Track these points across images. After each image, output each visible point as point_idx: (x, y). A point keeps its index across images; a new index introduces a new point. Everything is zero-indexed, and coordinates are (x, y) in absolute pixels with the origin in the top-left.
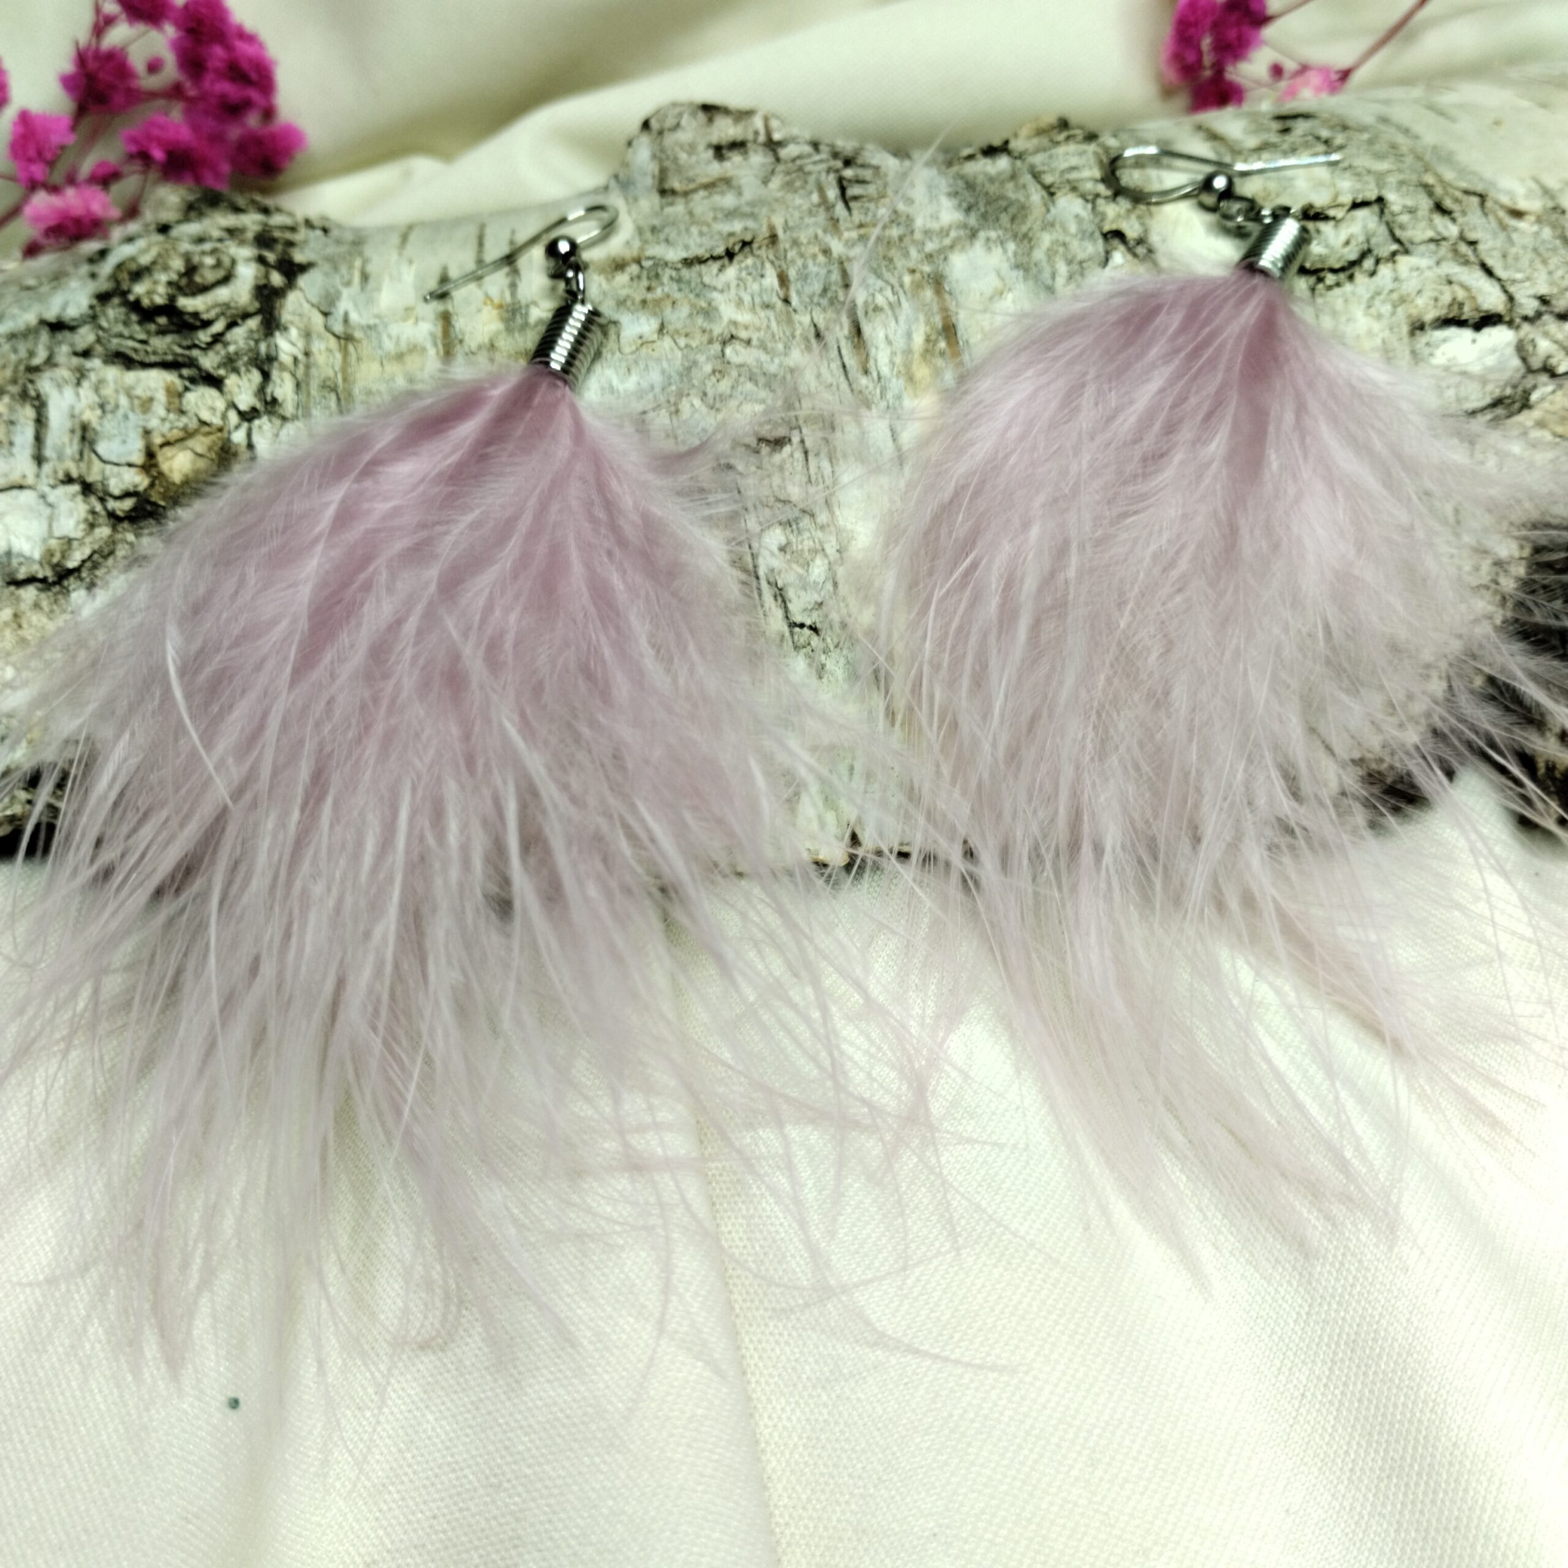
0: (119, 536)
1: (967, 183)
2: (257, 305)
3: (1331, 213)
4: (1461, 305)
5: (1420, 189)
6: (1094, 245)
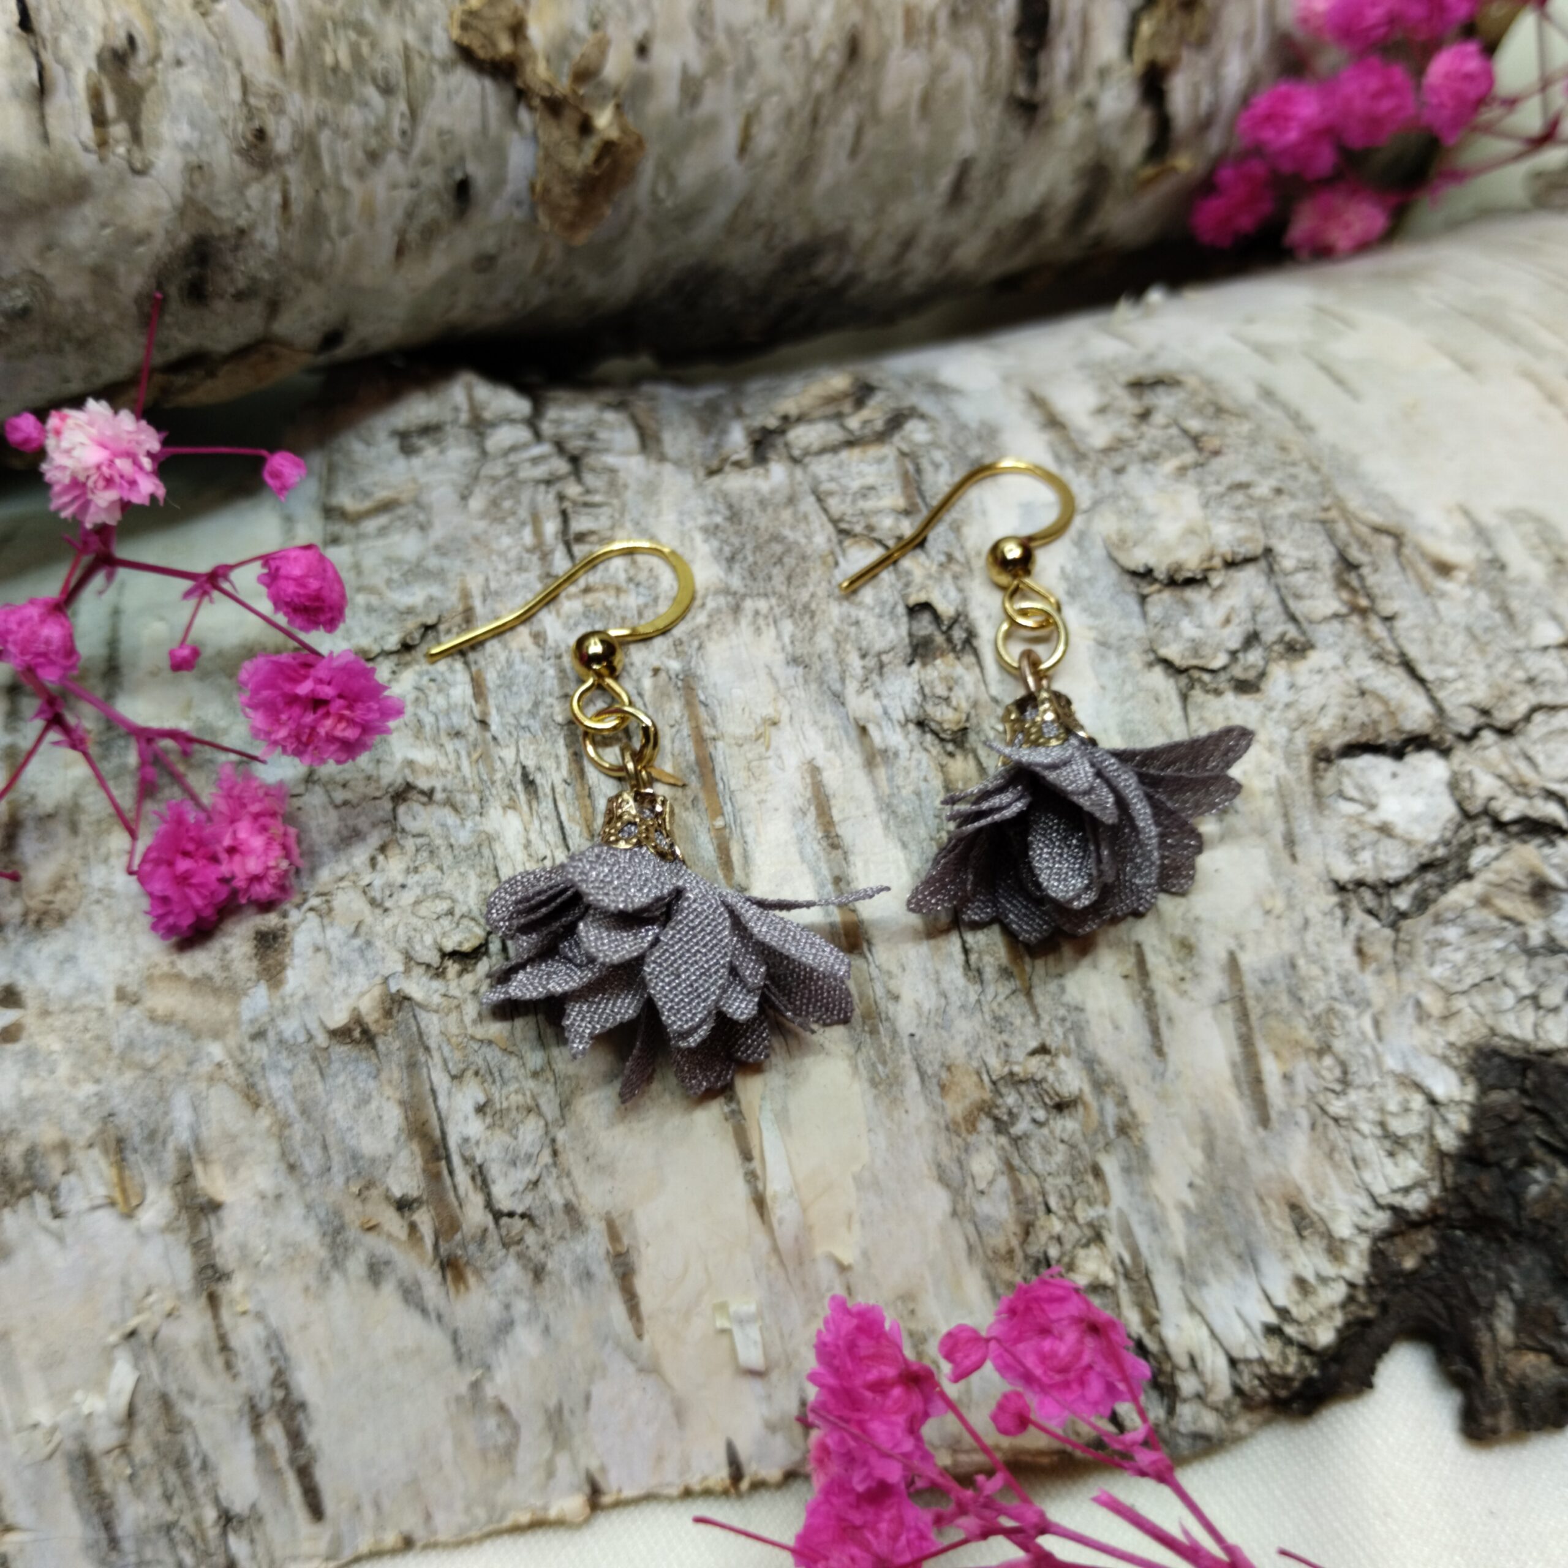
4: (1377, 724)
5: (1318, 527)
6: (896, 626)
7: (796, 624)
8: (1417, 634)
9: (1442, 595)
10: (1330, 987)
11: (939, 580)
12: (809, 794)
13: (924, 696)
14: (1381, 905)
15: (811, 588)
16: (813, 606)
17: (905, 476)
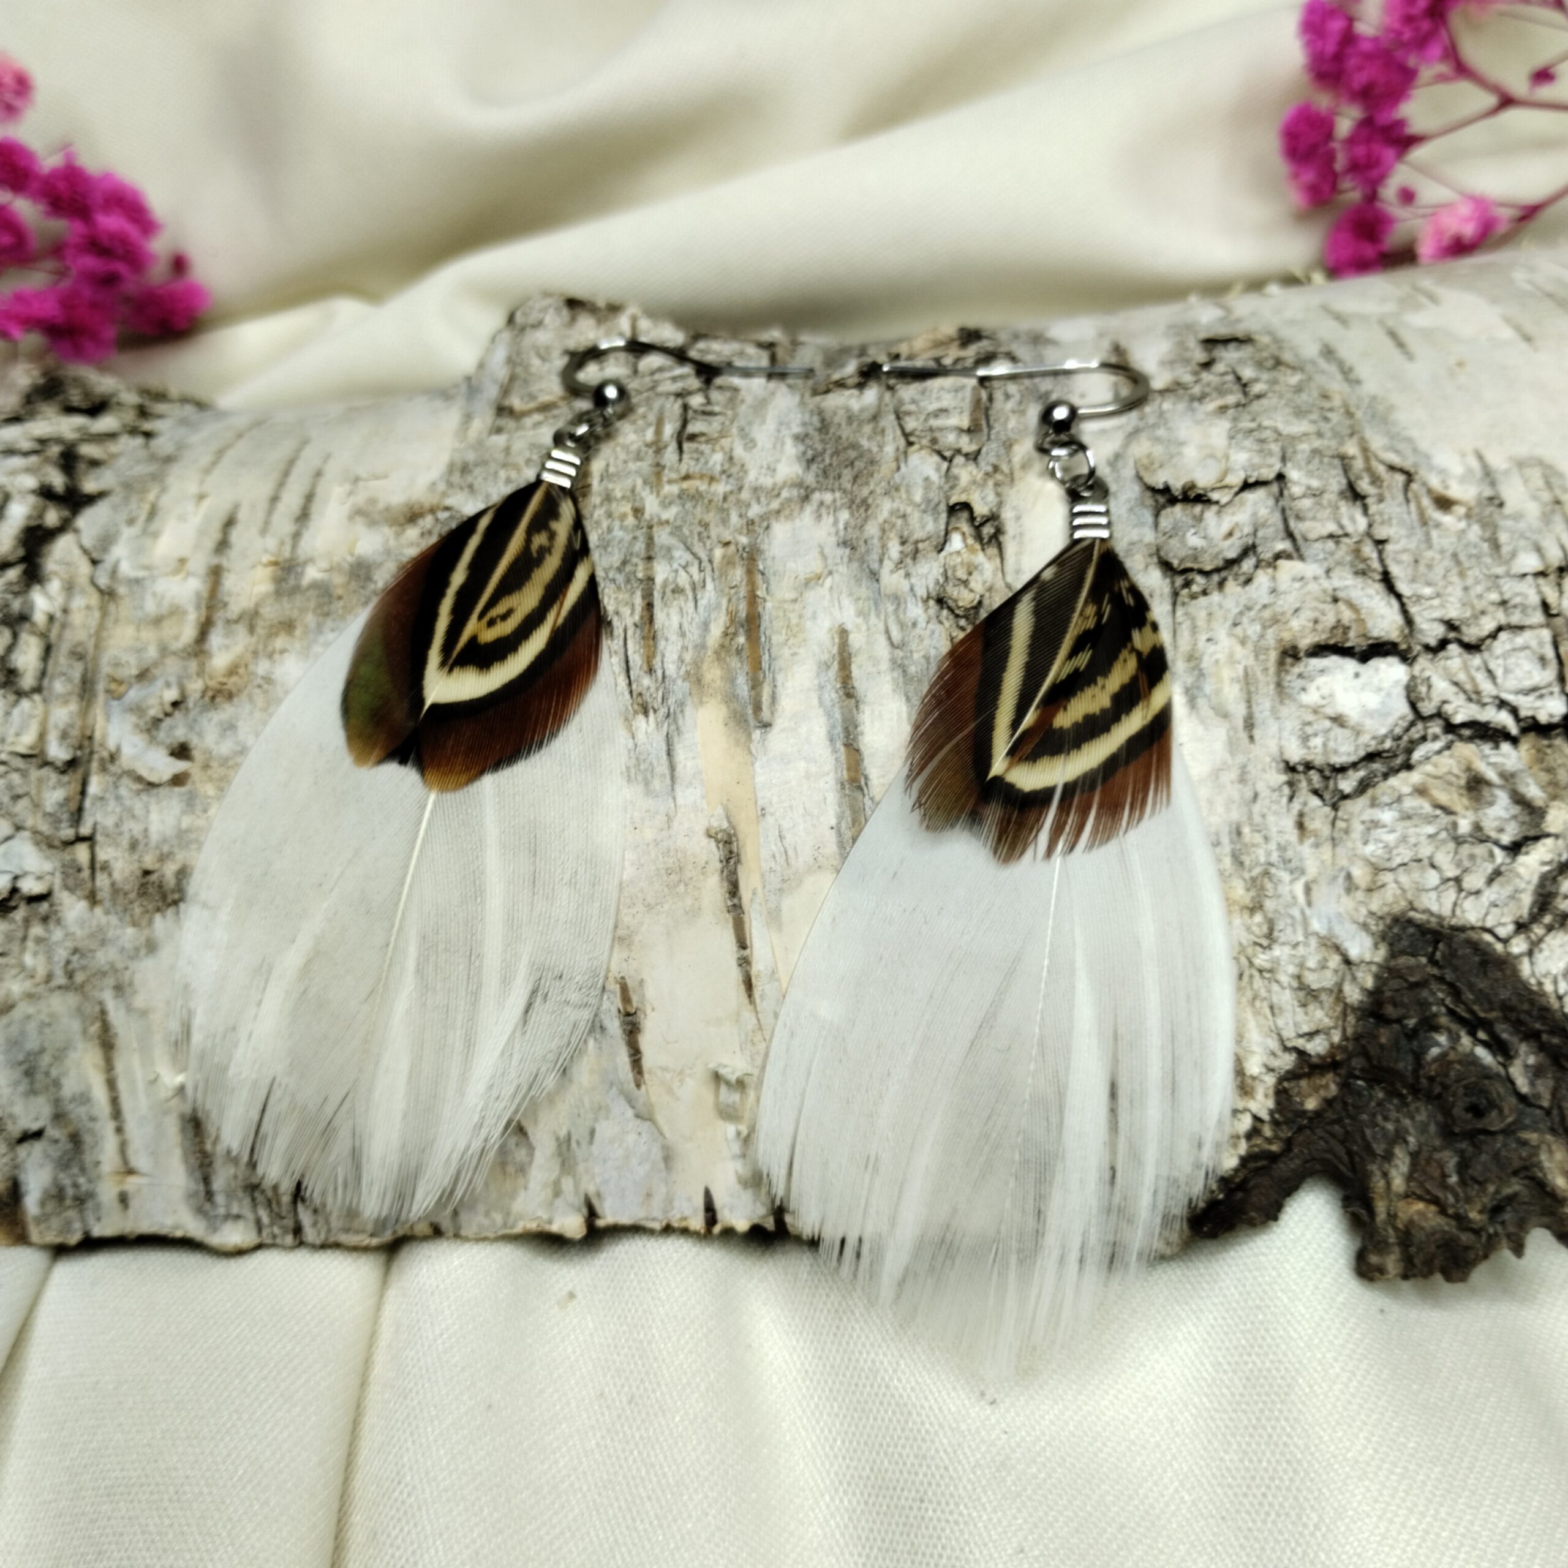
1: (823, 420)
2: (21, 552)
3: (1215, 496)
4: (1346, 629)
5: (1337, 462)
6: (936, 520)
7: (852, 514)
8: (1406, 558)
9: (1438, 525)
10: (1268, 854)
11: (982, 485)
12: (835, 650)
13: (947, 578)
14: (1327, 787)
15: (872, 487)
16: (870, 501)
17: (977, 403)
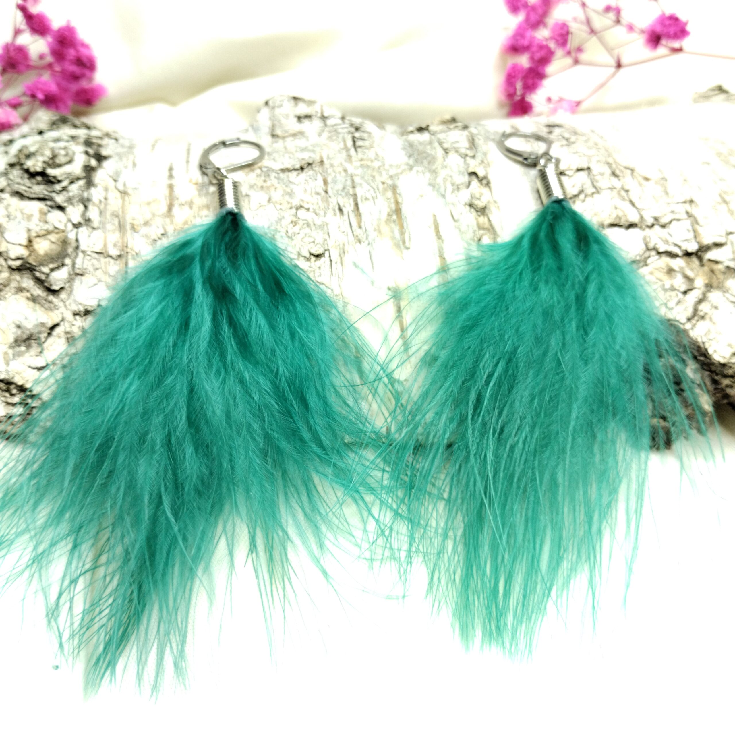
0: (13, 277)
1: (410, 144)
2: (84, 175)
3: (567, 173)
4: (620, 219)
5: (606, 164)
6: (464, 177)
7: (430, 175)
8: (637, 196)
9: (646, 186)
11: (479, 167)
12: (432, 222)
13: (472, 197)
15: (436, 166)
16: (437, 170)
